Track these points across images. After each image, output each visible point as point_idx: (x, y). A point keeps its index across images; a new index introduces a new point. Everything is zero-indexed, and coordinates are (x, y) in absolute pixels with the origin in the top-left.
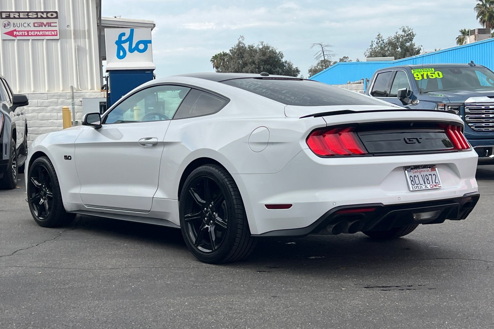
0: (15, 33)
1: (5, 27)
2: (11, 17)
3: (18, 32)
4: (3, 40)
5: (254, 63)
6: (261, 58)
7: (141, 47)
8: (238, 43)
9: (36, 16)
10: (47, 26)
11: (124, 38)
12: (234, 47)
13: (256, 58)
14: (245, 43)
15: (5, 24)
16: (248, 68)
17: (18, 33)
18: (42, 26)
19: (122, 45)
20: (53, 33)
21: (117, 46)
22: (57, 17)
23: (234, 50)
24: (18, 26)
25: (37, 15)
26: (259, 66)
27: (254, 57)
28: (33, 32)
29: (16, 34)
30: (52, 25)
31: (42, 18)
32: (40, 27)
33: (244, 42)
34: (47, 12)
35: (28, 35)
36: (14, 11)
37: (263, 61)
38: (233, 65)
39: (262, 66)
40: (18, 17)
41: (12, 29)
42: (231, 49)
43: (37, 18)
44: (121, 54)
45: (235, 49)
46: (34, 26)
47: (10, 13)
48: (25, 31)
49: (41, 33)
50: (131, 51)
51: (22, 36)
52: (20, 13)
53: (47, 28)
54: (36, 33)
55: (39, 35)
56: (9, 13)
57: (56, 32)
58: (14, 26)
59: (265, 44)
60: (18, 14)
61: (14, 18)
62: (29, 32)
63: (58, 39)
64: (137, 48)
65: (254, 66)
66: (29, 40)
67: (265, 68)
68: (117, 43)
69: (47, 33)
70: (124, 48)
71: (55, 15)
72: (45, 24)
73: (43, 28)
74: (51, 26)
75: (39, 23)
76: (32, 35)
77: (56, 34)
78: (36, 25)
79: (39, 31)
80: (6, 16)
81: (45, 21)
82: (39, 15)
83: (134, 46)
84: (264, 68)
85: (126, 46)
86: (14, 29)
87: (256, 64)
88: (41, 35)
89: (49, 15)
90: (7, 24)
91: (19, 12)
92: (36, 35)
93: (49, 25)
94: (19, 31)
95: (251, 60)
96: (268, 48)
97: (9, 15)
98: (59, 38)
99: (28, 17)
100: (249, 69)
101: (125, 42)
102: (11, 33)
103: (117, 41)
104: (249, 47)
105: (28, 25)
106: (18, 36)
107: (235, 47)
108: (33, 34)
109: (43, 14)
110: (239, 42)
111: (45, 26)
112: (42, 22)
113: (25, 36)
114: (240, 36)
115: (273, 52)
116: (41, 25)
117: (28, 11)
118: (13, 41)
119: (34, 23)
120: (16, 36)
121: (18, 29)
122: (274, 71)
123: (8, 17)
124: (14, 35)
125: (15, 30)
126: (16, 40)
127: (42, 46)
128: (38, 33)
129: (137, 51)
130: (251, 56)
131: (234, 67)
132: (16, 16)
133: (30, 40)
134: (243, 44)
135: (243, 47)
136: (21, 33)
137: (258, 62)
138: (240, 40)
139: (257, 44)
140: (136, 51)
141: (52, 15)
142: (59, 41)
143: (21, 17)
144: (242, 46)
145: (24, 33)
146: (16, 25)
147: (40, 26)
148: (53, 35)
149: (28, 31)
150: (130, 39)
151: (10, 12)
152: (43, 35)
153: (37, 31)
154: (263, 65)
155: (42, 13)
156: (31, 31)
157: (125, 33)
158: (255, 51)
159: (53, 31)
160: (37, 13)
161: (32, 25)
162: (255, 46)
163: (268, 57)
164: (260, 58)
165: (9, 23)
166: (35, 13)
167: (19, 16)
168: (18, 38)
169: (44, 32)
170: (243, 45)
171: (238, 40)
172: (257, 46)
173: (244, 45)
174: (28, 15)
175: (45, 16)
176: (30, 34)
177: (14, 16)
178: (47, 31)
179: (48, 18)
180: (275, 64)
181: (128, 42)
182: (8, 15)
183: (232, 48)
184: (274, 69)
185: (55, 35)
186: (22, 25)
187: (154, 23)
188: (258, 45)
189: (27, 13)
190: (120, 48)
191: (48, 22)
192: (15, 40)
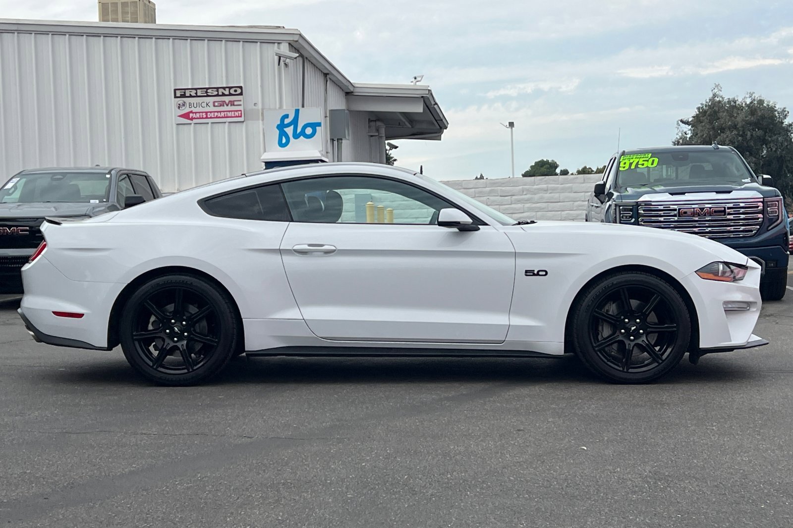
0: (191, 115)
1: (179, 108)
2: (187, 95)
3: (194, 114)
4: (177, 124)
5: (735, 127)
6: (747, 119)
7: (309, 131)
8: (711, 96)
9: (217, 93)
10: (230, 105)
11: (287, 121)
12: (704, 103)
13: (739, 119)
14: (723, 96)
15: (179, 104)
16: (725, 136)
17: (194, 116)
18: (223, 106)
19: (285, 129)
20: (237, 114)
21: (278, 131)
22: (241, 94)
23: (704, 107)
24: (195, 106)
25: (218, 91)
26: (744, 133)
27: (736, 118)
28: (212, 113)
29: (192, 117)
30: (236, 103)
31: (224, 95)
32: (222, 107)
33: (721, 93)
34: (230, 88)
35: (207, 118)
36: (190, 87)
37: (750, 124)
38: (701, 132)
39: (749, 132)
40: (195, 95)
41: (186, 110)
42: (700, 106)
43: (218, 95)
44: (284, 141)
45: (706, 106)
46: (214, 106)
47: (186, 91)
48: (203, 112)
49: (223, 114)
50: (296, 136)
51: (200, 118)
52: (198, 90)
53: (230, 108)
54: (216, 114)
55: (219, 117)
56: (184, 91)
57: (240, 112)
58: (191, 106)
59: (757, 96)
60: (195, 92)
61: (191, 96)
62: (208, 114)
63: (243, 122)
64: (303, 133)
65: (735, 132)
66: (208, 123)
67: (754, 135)
68: (278, 127)
69: (229, 114)
70: (287, 134)
71: (239, 91)
72: (227, 102)
73: (225, 108)
74: (234, 105)
75: (220, 101)
76: (211, 118)
77: (240, 115)
78: (216, 104)
79: (220, 112)
80: (181, 95)
81: (227, 99)
82: (221, 91)
83: (299, 130)
84: (752, 135)
85: (289, 130)
86: (190, 110)
87: (740, 129)
88: (222, 117)
89: (232, 91)
90: (181, 104)
91: (196, 89)
92: (217, 117)
93: (232, 103)
94: (196, 113)
95: (730, 123)
96: (761, 102)
97: (185, 93)
98: (243, 120)
99: (207, 95)
100: (727, 137)
101: (288, 125)
102: (186, 116)
103: (278, 125)
104: (729, 102)
105: (207, 104)
106: (195, 118)
107: (707, 102)
108: (213, 116)
109: (225, 90)
110: (714, 95)
111: (227, 105)
112: (223, 100)
113: (203, 118)
114: (715, 84)
115: (772, 110)
116: (222, 104)
117: (207, 86)
118: (189, 126)
119: (214, 102)
120: (192, 119)
121: (194, 110)
122: (770, 139)
123: (183, 96)
124: (191, 117)
125: (191, 112)
126: (193, 124)
127: (223, 130)
128: (219, 115)
129: (304, 137)
130: (731, 116)
131: (701, 134)
132: (193, 94)
133: (210, 124)
134: (721, 97)
135: (719, 102)
136: (198, 115)
137: (743, 127)
138: (716, 91)
139: (742, 97)
140: (302, 137)
141: (236, 91)
142: (245, 123)
143: (198, 95)
144: (719, 100)
145: (202, 115)
146: (192, 105)
147: (220, 106)
148: (237, 117)
149: (206, 113)
150: (295, 122)
151: (185, 89)
152: (225, 117)
153: (218, 112)
154: (751, 130)
155: (224, 88)
156: (211, 112)
157: (288, 115)
158: (740, 108)
159: (237, 111)
160: (218, 89)
161: (211, 104)
162: (740, 100)
163: (760, 116)
164: (745, 119)
165: (184, 102)
166: (216, 90)
167: (196, 93)
168: (195, 121)
169: (226, 113)
170: (721, 99)
171: (712, 91)
172: (743, 99)
173: (723, 98)
174: (207, 92)
175: (227, 92)
176: (209, 116)
177: (190, 94)
178: (229, 111)
179: (230, 94)
180: (772, 128)
181: (291, 125)
182: (183, 93)
183: (702, 104)
184: (770, 137)
185: (239, 117)
186: (200, 105)
187: (429, 88)
188: (745, 98)
189: (205, 90)
190: (283, 134)
191: (230, 100)
192: (191, 124)
